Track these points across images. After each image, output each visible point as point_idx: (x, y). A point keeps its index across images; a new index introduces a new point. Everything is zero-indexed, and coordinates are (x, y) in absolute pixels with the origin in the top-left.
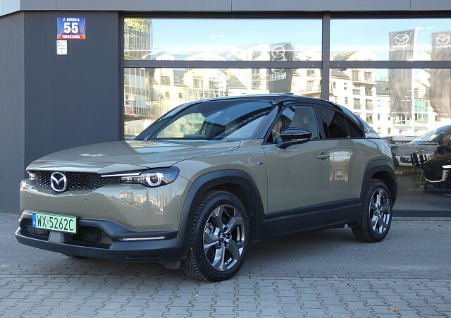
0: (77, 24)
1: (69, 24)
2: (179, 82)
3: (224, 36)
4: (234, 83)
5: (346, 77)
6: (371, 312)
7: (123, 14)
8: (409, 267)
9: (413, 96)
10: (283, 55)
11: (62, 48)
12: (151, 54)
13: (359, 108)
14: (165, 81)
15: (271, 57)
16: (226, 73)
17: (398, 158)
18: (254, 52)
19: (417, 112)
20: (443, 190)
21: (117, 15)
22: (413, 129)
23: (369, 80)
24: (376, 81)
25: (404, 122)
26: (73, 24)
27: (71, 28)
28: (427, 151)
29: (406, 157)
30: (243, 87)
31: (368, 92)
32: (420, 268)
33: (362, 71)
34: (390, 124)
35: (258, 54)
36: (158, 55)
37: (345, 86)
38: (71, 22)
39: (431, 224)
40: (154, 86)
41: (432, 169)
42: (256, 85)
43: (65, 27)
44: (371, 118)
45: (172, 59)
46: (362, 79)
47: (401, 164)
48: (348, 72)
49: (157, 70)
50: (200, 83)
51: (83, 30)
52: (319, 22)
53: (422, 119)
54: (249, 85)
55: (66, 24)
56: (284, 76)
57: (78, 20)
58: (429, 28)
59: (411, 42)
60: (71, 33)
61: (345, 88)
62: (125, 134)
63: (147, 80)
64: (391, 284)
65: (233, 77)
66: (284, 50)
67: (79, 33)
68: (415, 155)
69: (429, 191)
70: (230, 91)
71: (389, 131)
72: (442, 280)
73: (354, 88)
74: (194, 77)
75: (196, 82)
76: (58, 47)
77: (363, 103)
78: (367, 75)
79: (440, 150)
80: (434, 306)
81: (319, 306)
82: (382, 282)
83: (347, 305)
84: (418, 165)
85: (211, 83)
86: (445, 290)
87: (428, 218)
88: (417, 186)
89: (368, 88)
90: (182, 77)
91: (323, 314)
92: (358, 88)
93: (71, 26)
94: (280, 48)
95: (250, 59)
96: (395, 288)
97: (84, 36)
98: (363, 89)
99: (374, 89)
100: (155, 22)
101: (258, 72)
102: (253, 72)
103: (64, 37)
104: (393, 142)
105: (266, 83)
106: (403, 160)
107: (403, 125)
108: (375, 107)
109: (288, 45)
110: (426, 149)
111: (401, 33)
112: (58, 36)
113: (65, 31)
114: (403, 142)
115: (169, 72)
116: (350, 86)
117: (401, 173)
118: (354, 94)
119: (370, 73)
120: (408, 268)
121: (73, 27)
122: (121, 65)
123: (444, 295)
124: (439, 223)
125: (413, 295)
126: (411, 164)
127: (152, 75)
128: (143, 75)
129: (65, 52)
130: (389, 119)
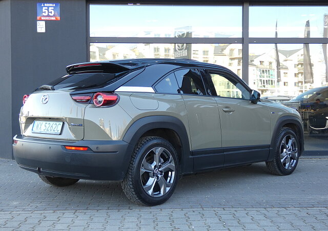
0: (53, 8)
1: (47, 8)
7: (89, 1)
11: (41, 27)
21: (85, 2)
26: (50, 8)
43: (44, 11)
55: (44, 8)
57: (54, 5)
60: (48, 16)
67: (55, 15)
76: (38, 27)
97: (59, 18)
103: (43, 18)
112: (38, 18)
113: (44, 14)
121: (50, 11)
122: (88, 40)
129: (43, 30)
130: (254, 83)
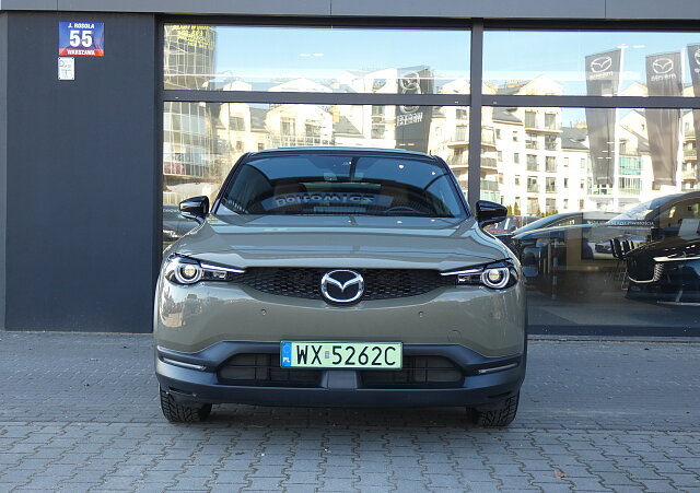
0: (90, 32)
1: (78, 32)
2: (258, 125)
3: (321, 55)
4: (344, 127)
5: (517, 122)
6: (529, 481)
7: (163, 19)
8: (594, 412)
9: (617, 151)
10: (418, 86)
11: (66, 70)
12: (215, 81)
13: (535, 169)
14: (236, 124)
15: (400, 88)
16: (331, 113)
17: (592, 245)
18: (376, 80)
19: (625, 176)
20: (655, 295)
21: (153, 19)
22: (616, 202)
23: (552, 127)
24: (562, 128)
25: (605, 192)
26: (85, 32)
27: (82, 38)
28: (636, 235)
29: (604, 244)
30: (357, 134)
31: (550, 145)
32: (611, 413)
33: (541, 112)
34: (583, 194)
35: (383, 83)
36: (226, 83)
37: (515, 135)
38: (81, 30)
39: (634, 348)
40: (219, 132)
41: (639, 263)
42: (377, 131)
43: (72, 37)
44: (553, 184)
45: (248, 88)
46: (540, 125)
47: (596, 254)
48: (520, 113)
49: (224, 107)
50: (292, 128)
51: (99, 42)
52: (466, 35)
53: (632, 187)
54: (368, 132)
55: (72, 32)
56: (419, 117)
57: (93, 26)
58: (636, 47)
59: (616, 67)
60: (81, 47)
61: (515, 139)
62: (164, 204)
63: (207, 123)
64: (565, 437)
65: (342, 119)
66: (418, 78)
67: (93, 46)
68: (617, 241)
69: (634, 296)
70: (338, 140)
71: (582, 205)
72: (643, 432)
73: (529, 138)
74: (282, 118)
75: (285, 126)
76: (60, 69)
77: (541, 161)
78: (550, 118)
79: (655, 234)
80: (627, 472)
81: (450, 470)
82: (550, 435)
83: (493, 469)
84: (621, 257)
85: (309, 128)
86: (645, 447)
87: (630, 338)
88: (619, 289)
89: (550, 139)
90: (264, 118)
91: (455, 482)
92: (534, 139)
93: (80, 36)
94: (413, 75)
95: (370, 91)
96: (570, 443)
97: (102, 52)
98: (541, 140)
99: (558, 141)
100: (222, 32)
101: (381, 112)
102: (374, 112)
103: (69, 52)
104: (585, 222)
105: (394, 128)
106: (599, 249)
107: (602, 196)
108: (560, 168)
109: (425, 71)
110: (634, 233)
111: (602, 55)
112: (61, 51)
113: (72, 43)
114: (599, 221)
115: (241, 110)
116: (523, 136)
117: (597, 268)
118: (528, 147)
119: (553, 115)
120: (592, 413)
121: (84, 37)
122: (159, 97)
123: (643, 454)
124: (647, 345)
125: (596, 455)
126: (611, 256)
127: (216, 114)
128: (202, 114)
129: (70, 76)
130: (582, 186)
